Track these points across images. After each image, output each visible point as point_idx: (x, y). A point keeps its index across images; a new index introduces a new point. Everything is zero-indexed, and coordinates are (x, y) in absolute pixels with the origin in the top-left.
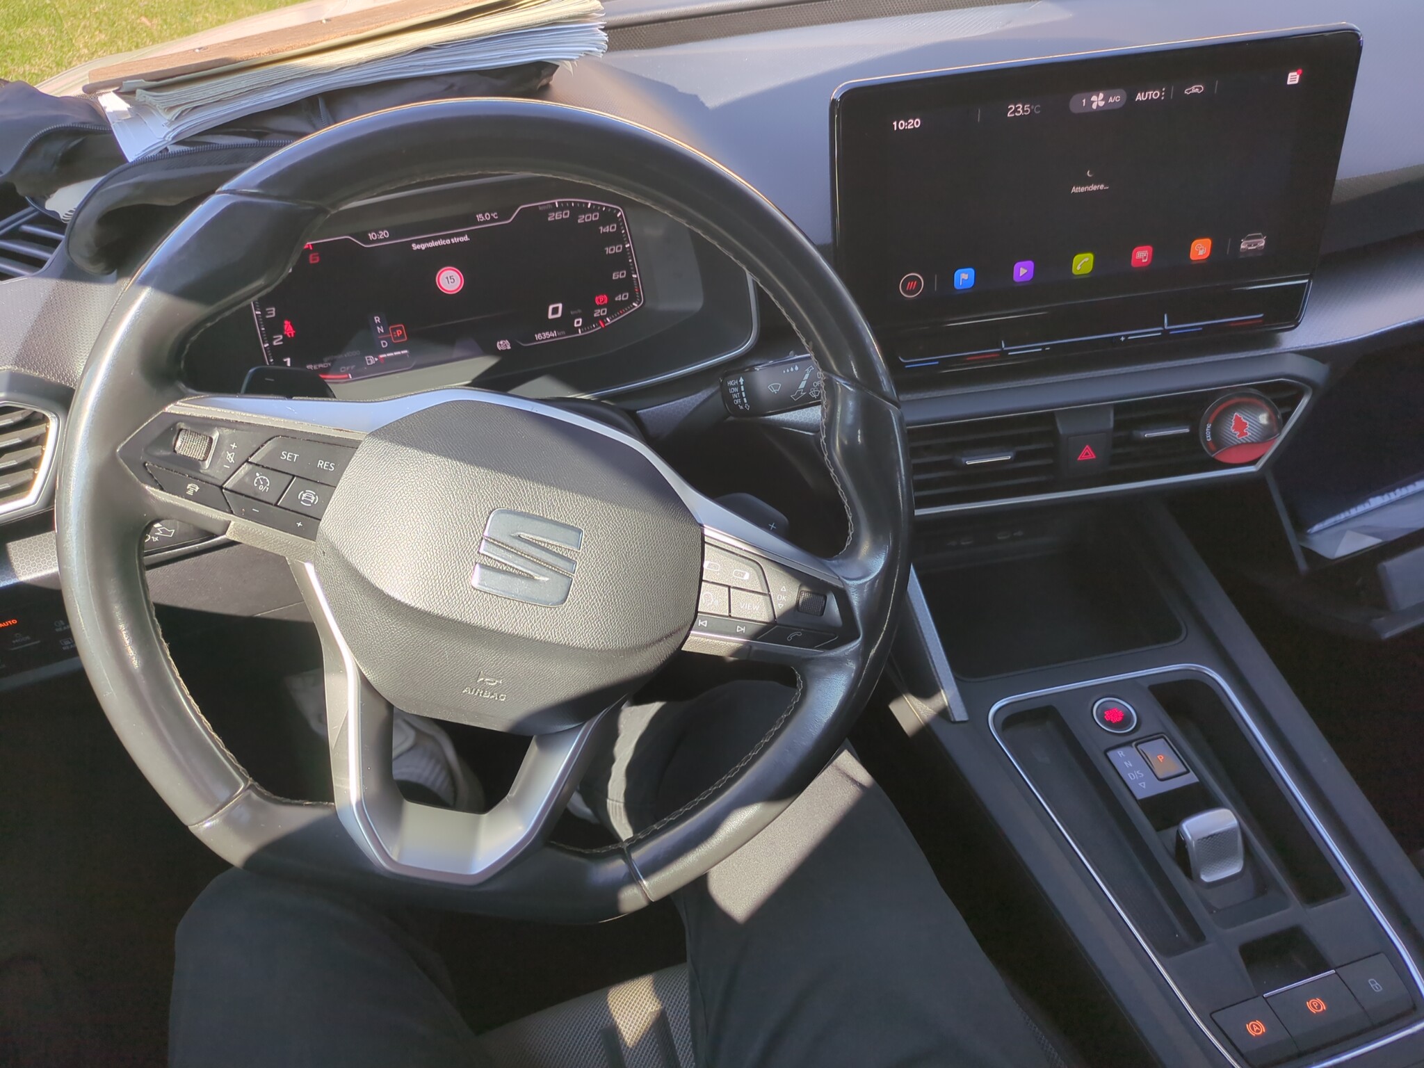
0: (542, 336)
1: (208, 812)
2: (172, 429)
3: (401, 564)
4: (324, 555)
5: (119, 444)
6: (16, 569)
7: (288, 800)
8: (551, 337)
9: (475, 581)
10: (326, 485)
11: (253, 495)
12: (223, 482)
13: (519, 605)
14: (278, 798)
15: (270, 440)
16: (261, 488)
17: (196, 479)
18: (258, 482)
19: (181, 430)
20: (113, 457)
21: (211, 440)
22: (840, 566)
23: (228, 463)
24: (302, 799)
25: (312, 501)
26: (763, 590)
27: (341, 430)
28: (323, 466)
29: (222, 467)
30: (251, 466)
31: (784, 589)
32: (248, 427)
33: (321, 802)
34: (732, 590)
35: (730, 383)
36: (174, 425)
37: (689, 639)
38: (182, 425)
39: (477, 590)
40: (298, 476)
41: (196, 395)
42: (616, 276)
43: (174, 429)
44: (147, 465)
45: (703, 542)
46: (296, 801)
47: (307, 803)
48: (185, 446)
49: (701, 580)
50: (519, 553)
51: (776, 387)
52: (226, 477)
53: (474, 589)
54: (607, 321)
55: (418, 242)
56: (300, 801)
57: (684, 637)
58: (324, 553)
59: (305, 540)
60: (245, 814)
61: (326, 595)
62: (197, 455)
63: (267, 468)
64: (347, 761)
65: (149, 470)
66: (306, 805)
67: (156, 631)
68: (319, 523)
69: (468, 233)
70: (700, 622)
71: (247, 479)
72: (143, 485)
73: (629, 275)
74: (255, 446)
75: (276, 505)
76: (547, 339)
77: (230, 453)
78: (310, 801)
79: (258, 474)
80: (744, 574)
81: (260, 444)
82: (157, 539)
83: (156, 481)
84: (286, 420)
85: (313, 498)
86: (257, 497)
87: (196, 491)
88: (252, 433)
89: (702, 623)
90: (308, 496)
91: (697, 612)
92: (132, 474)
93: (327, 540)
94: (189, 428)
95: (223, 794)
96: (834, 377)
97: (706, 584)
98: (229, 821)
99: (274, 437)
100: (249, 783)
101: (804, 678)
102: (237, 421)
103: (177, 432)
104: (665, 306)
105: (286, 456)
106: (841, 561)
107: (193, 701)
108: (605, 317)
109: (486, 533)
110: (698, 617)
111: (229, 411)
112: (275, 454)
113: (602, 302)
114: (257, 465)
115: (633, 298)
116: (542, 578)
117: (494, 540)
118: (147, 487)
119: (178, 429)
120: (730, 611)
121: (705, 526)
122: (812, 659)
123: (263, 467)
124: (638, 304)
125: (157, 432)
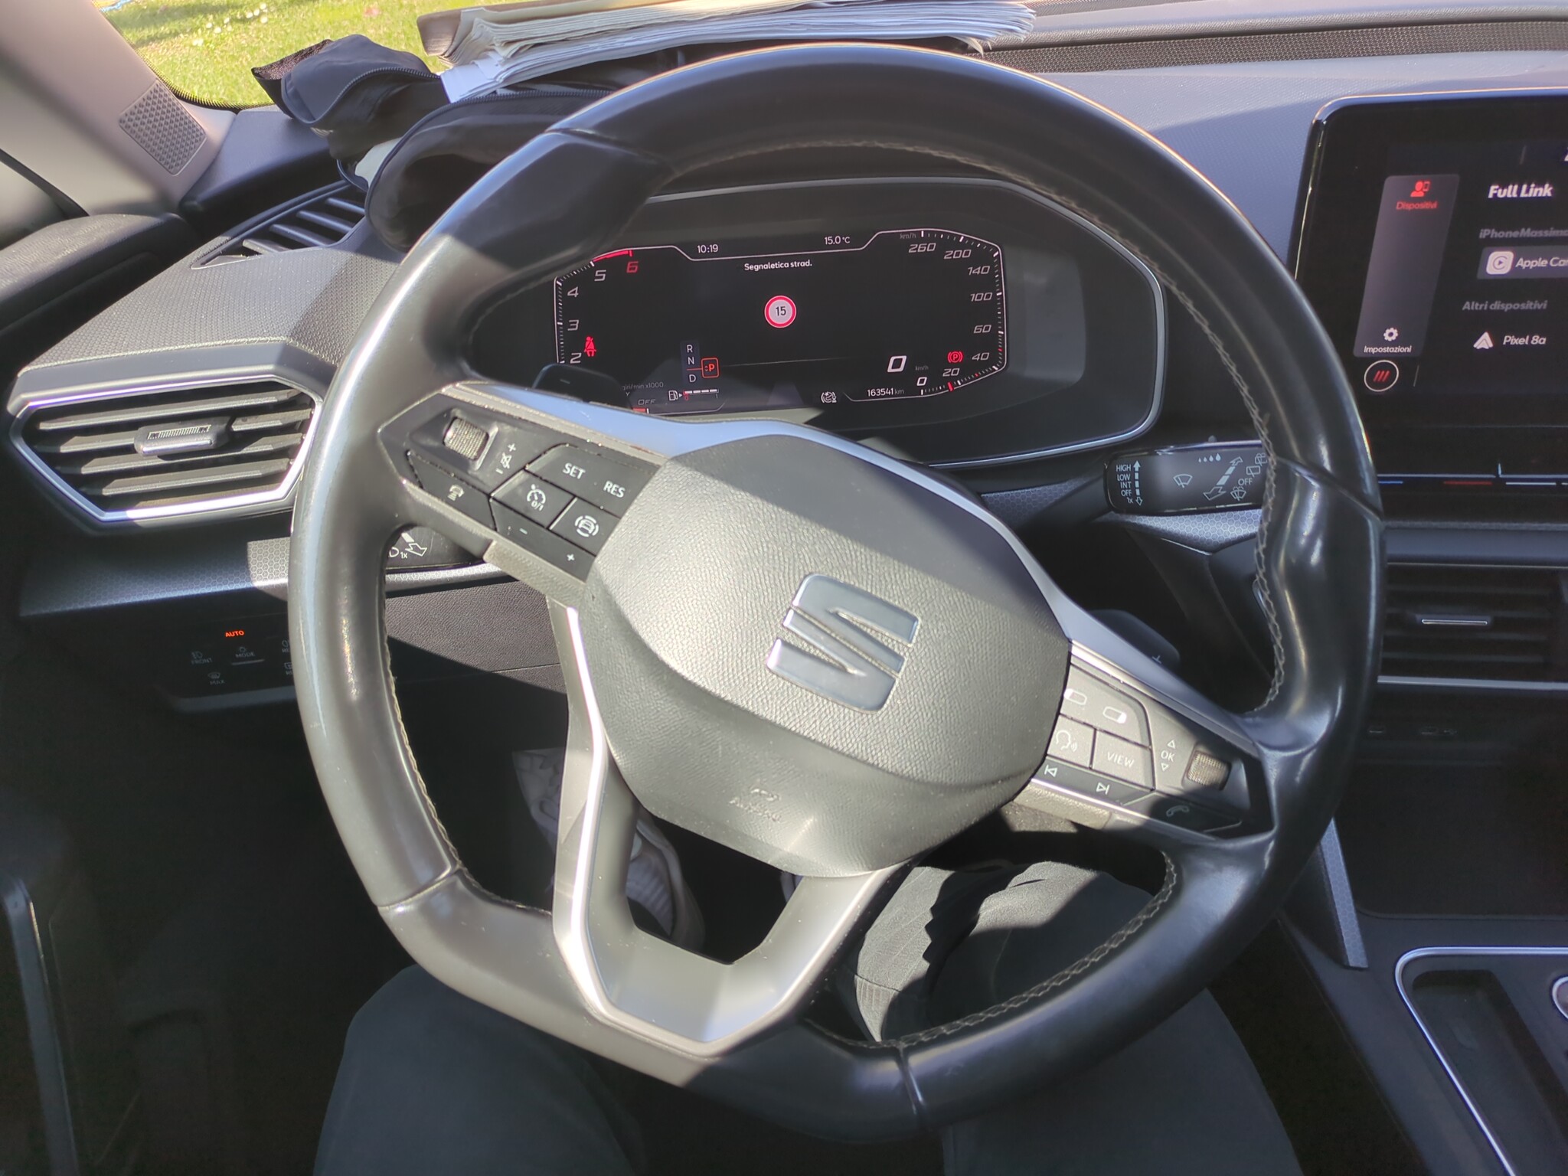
0: (876, 392)
1: (402, 895)
2: (445, 416)
3: (685, 624)
4: (593, 600)
5: (383, 422)
6: (252, 572)
7: (498, 898)
8: (887, 395)
9: (772, 662)
10: (610, 514)
11: (523, 511)
12: (491, 490)
13: (823, 701)
14: (488, 893)
15: (555, 446)
16: (534, 504)
17: (462, 481)
18: (532, 498)
19: (455, 418)
20: (372, 438)
21: (487, 436)
22: (1256, 726)
23: (501, 467)
24: (515, 900)
25: (590, 532)
26: (1142, 740)
27: (639, 449)
28: (611, 489)
29: (494, 471)
30: (527, 476)
31: (1172, 744)
32: (531, 427)
33: (535, 908)
34: (1098, 733)
35: (1121, 468)
36: (449, 411)
37: (1029, 787)
38: (458, 413)
39: (773, 673)
40: (579, 498)
41: (480, 380)
42: (978, 330)
43: (448, 416)
44: (409, 454)
45: (1069, 664)
46: (507, 901)
47: (520, 906)
48: (458, 438)
49: (1058, 713)
50: (833, 635)
51: (1184, 479)
52: (497, 483)
53: (770, 671)
54: (958, 385)
55: (753, 262)
56: (512, 902)
57: (1022, 785)
58: (593, 597)
59: (574, 578)
60: (445, 907)
61: (586, 651)
62: (469, 452)
63: (546, 481)
64: (575, 863)
65: (410, 460)
66: (518, 908)
67: (384, 660)
68: (593, 561)
69: (811, 257)
70: (1047, 769)
71: (520, 491)
72: (400, 478)
73: (995, 330)
74: (537, 452)
75: (548, 528)
76: (881, 397)
77: (506, 455)
78: (523, 904)
79: (533, 487)
80: (1118, 715)
81: (542, 450)
82: (406, 556)
83: (416, 476)
84: (577, 427)
85: (592, 527)
86: (528, 515)
87: (460, 495)
88: (535, 435)
89: (1049, 771)
90: (587, 525)
91: (1046, 754)
92: (391, 462)
93: (600, 582)
94: (465, 418)
95: (424, 873)
96: (1292, 466)
97: (1064, 719)
98: (427, 910)
99: (559, 445)
100: (458, 867)
101: (1178, 870)
102: (520, 418)
103: (450, 420)
104: (1034, 372)
105: (570, 470)
106: (1258, 719)
107: (411, 753)
108: (956, 378)
109: (796, 603)
110: (1046, 762)
111: (514, 405)
112: (558, 465)
113: (956, 360)
114: (535, 475)
115: (993, 360)
116: (855, 672)
117: (805, 612)
118: (405, 482)
119: (452, 416)
120: (1091, 762)
121: (1073, 642)
122: (1196, 847)
123: (541, 478)
124: (999, 368)
125: (428, 416)
